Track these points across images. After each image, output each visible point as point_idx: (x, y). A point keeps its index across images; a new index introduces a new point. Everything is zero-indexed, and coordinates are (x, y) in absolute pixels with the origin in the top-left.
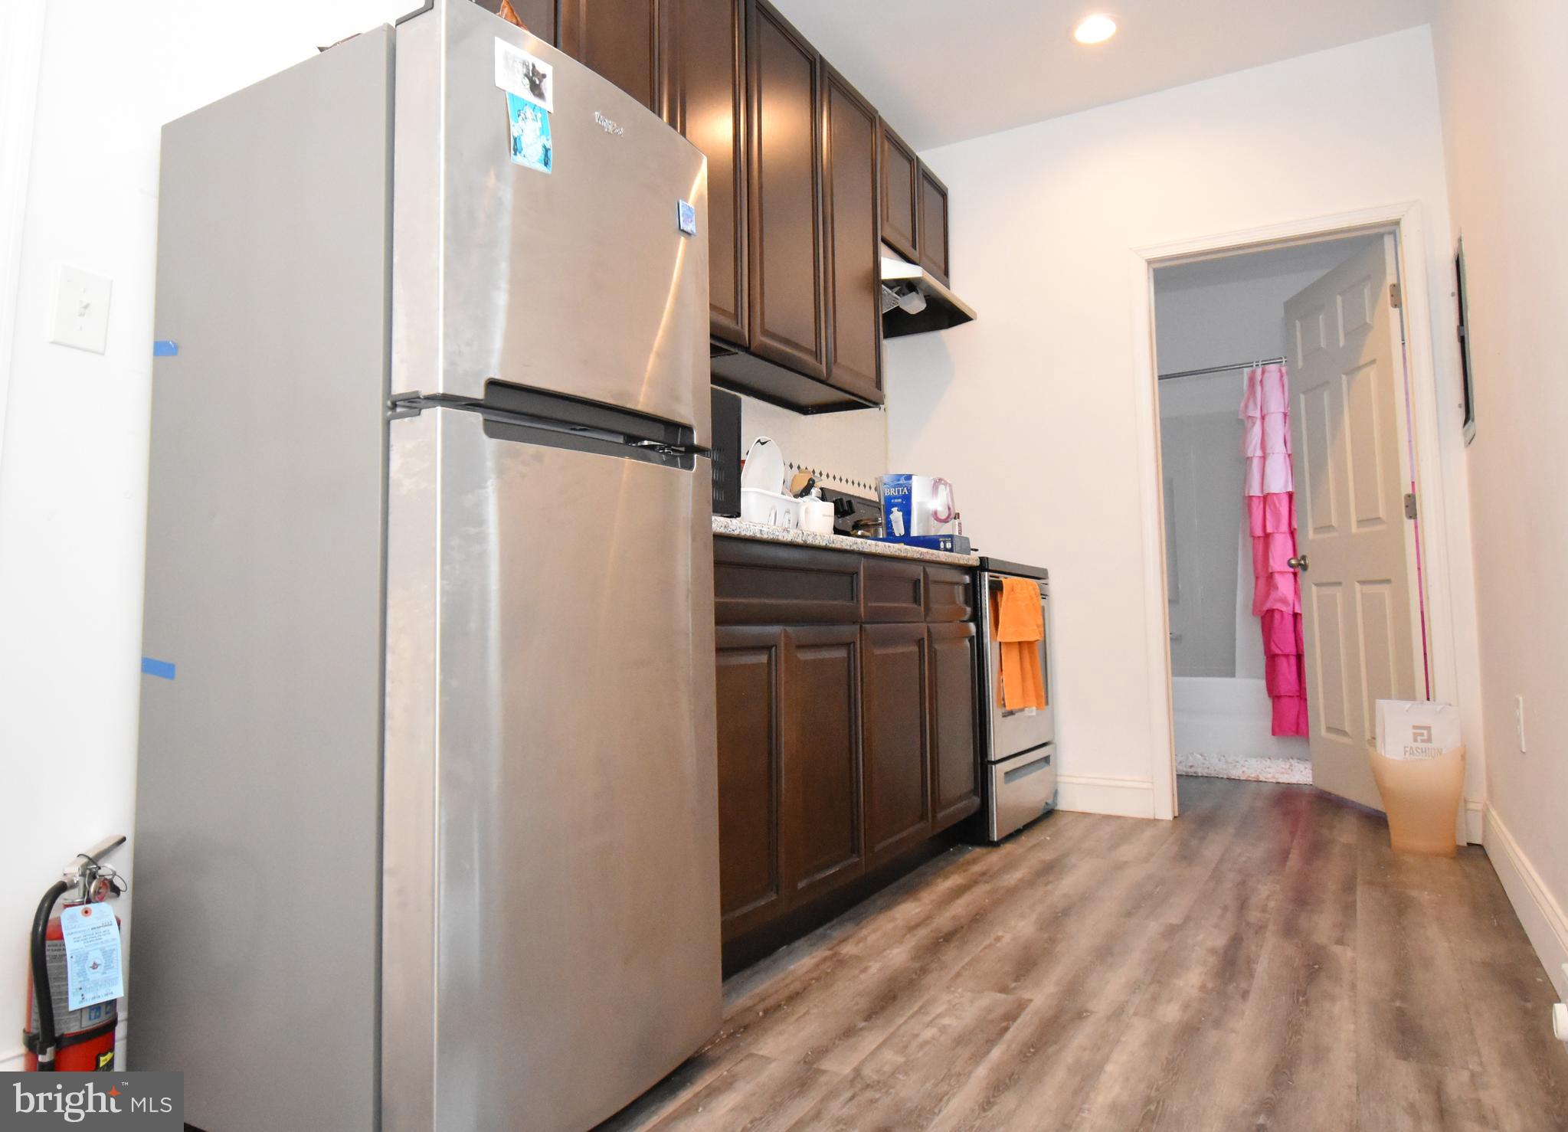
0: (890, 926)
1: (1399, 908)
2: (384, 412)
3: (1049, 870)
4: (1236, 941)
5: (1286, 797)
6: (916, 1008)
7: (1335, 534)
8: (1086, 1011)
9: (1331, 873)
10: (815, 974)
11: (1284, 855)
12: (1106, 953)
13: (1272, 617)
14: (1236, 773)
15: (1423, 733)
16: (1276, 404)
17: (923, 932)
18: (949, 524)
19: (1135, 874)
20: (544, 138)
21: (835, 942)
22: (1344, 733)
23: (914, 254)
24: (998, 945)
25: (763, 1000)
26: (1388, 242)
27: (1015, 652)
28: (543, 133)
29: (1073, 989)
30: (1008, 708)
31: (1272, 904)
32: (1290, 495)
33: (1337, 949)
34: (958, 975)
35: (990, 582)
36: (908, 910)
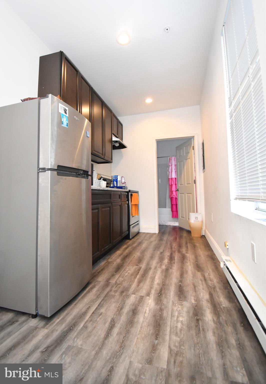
0: (116, 255)
1: (194, 247)
2: (37, 171)
3: (140, 244)
4: (171, 254)
5: (174, 228)
6: (123, 270)
7: (183, 185)
8: (151, 268)
9: (183, 241)
10: (105, 265)
11: (176, 239)
12: (152, 257)
13: (172, 198)
14: (167, 224)
15: (196, 218)
16: (173, 163)
17: (122, 256)
18: (124, 184)
19: (154, 243)
20: (67, 121)
21: (107, 259)
22: (184, 218)
23: (117, 136)
24: (135, 257)
25: (97, 271)
26: (192, 139)
27: (134, 206)
28: (67, 120)
29: (148, 264)
30: (133, 216)
31: (176, 247)
32: (175, 178)
33: (186, 254)
34: (129, 263)
35: (131, 194)
36: (119, 252)
